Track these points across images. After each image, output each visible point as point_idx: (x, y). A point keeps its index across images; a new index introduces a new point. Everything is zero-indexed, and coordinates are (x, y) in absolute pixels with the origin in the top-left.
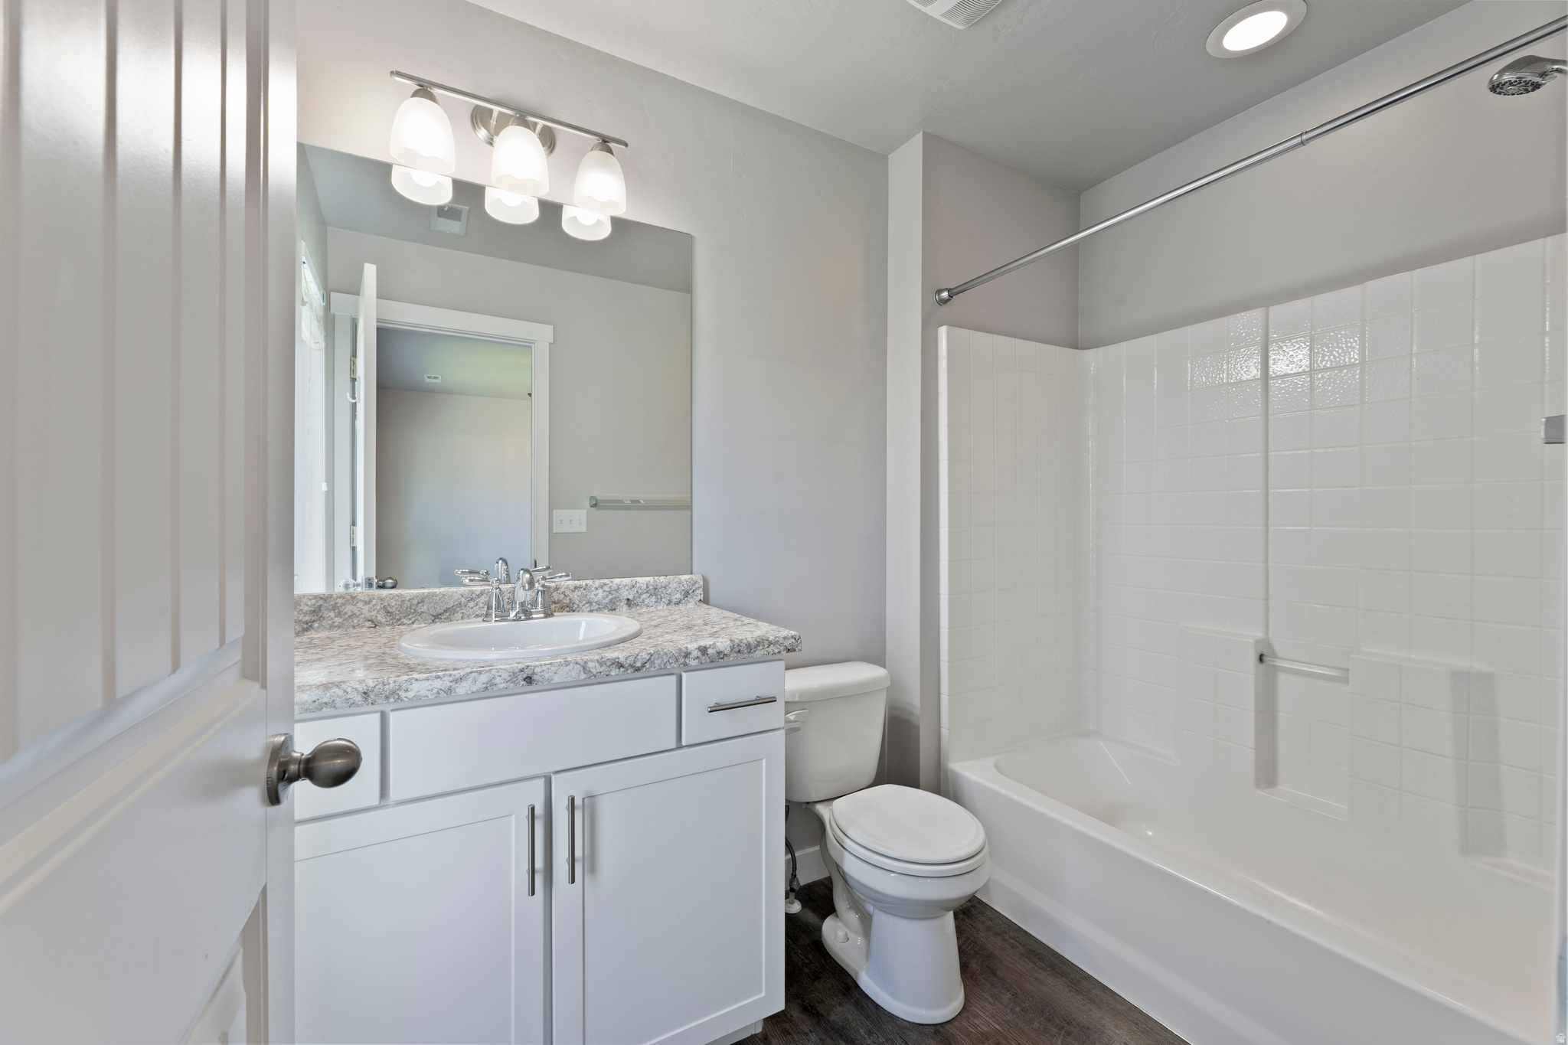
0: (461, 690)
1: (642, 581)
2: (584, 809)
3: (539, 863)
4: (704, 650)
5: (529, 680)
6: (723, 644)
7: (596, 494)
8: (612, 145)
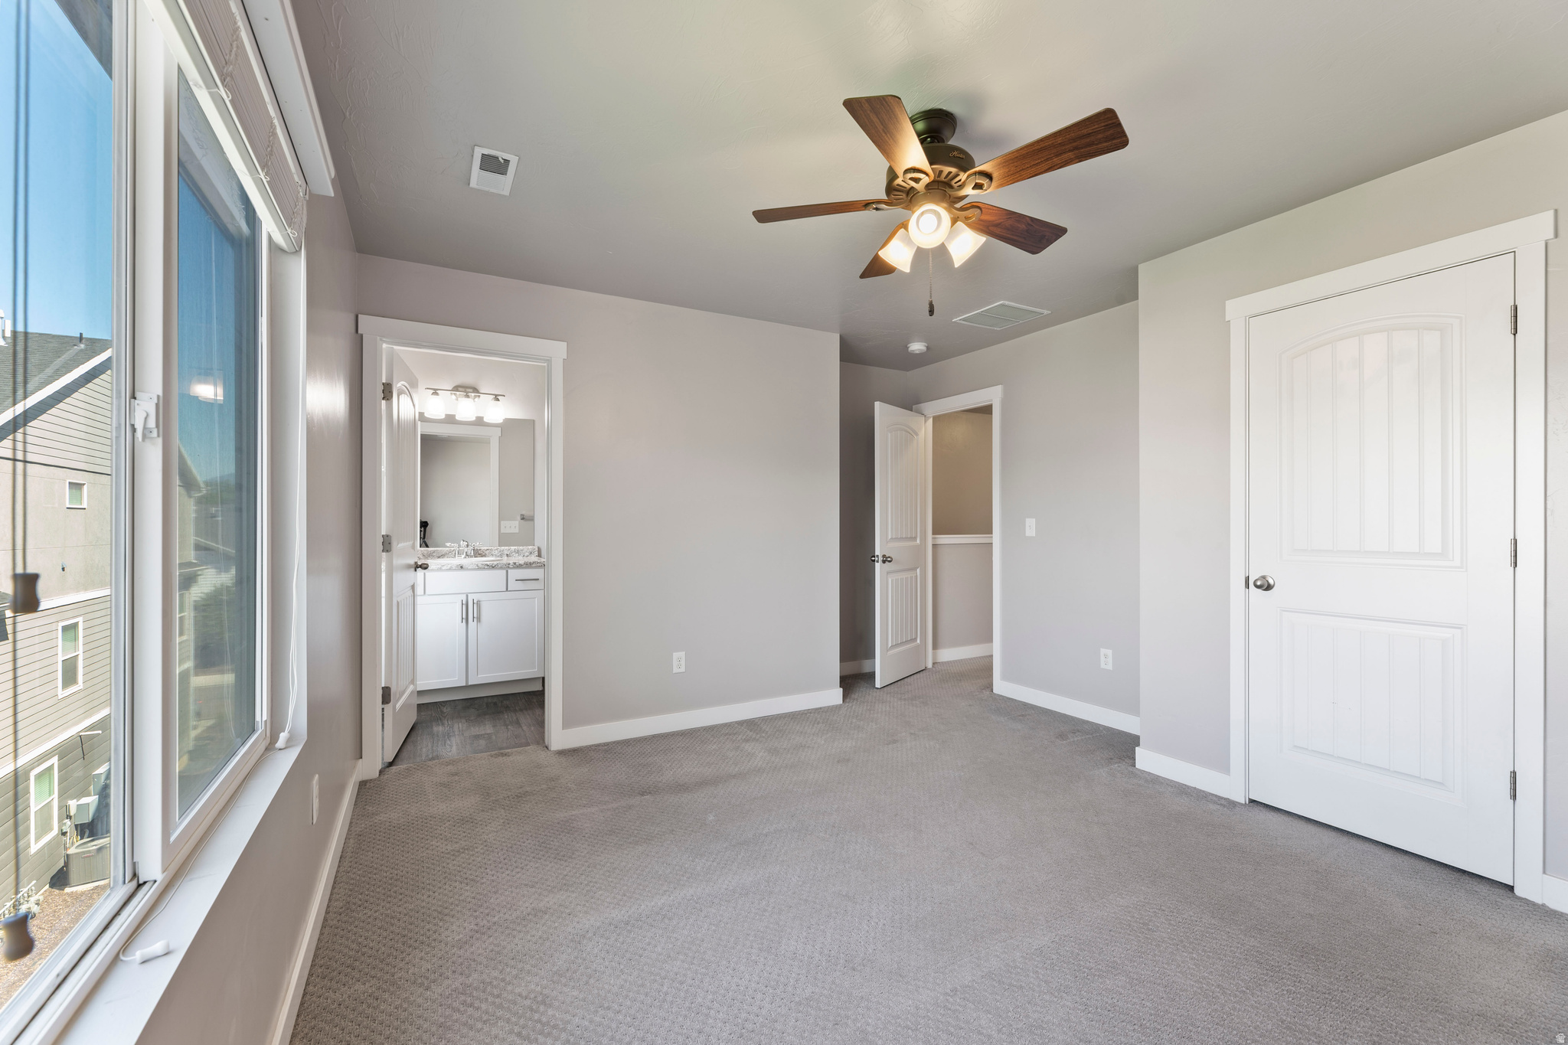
0: (444, 568)
1: (513, 548)
2: (479, 603)
3: (464, 616)
4: (515, 563)
5: (462, 567)
6: (522, 562)
7: (523, 513)
8: (499, 397)
